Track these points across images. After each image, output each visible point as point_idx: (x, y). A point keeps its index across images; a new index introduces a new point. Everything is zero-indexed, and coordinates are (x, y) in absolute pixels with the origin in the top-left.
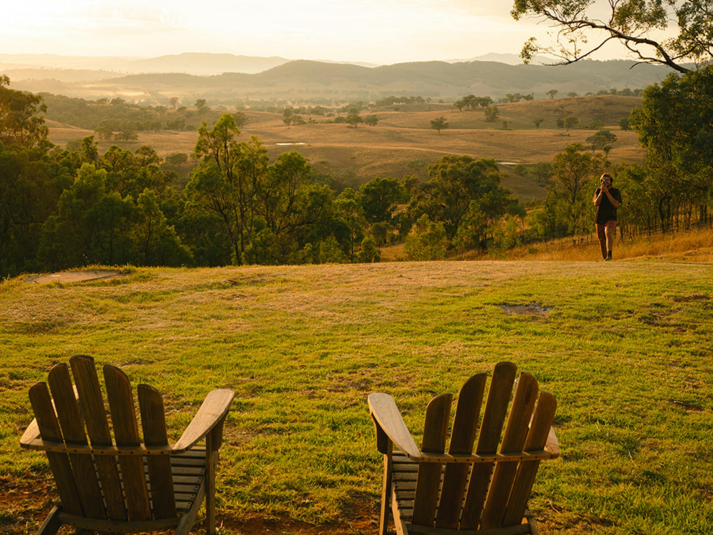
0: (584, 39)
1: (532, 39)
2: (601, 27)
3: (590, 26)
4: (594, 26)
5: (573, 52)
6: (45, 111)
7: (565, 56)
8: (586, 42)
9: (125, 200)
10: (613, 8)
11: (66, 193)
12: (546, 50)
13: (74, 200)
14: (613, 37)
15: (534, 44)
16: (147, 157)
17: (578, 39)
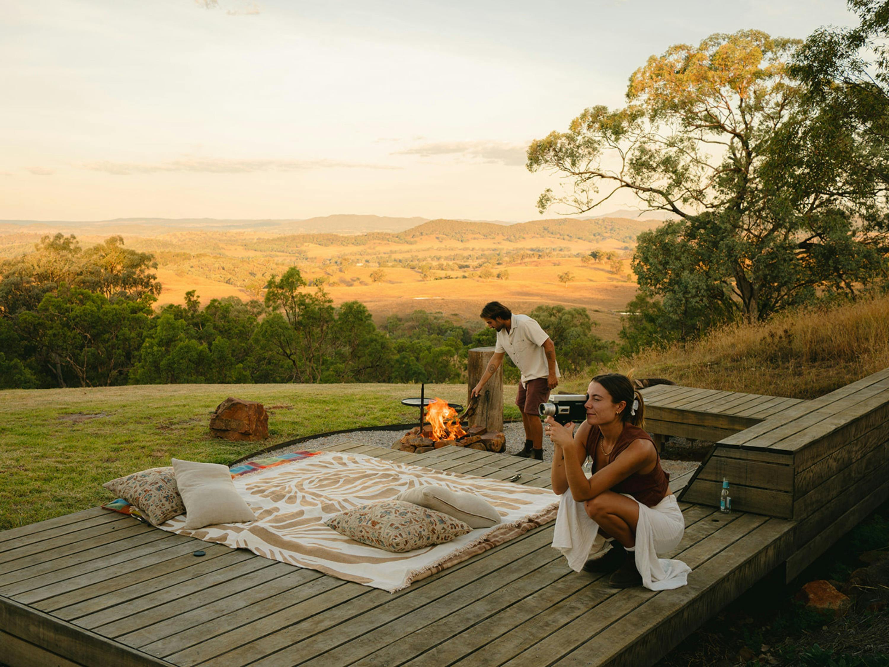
0: (596, 189)
1: (548, 190)
2: (611, 177)
3: (600, 177)
4: (603, 177)
5: (585, 201)
6: (156, 268)
7: (577, 205)
8: (598, 192)
9: (201, 348)
10: (624, 159)
11: (148, 342)
12: (561, 200)
13: (155, 348)
14: (622, 186)
15: (549, 195)
16: (255, 310)
17: (590, 189)
